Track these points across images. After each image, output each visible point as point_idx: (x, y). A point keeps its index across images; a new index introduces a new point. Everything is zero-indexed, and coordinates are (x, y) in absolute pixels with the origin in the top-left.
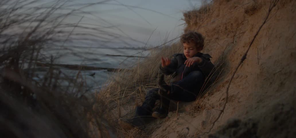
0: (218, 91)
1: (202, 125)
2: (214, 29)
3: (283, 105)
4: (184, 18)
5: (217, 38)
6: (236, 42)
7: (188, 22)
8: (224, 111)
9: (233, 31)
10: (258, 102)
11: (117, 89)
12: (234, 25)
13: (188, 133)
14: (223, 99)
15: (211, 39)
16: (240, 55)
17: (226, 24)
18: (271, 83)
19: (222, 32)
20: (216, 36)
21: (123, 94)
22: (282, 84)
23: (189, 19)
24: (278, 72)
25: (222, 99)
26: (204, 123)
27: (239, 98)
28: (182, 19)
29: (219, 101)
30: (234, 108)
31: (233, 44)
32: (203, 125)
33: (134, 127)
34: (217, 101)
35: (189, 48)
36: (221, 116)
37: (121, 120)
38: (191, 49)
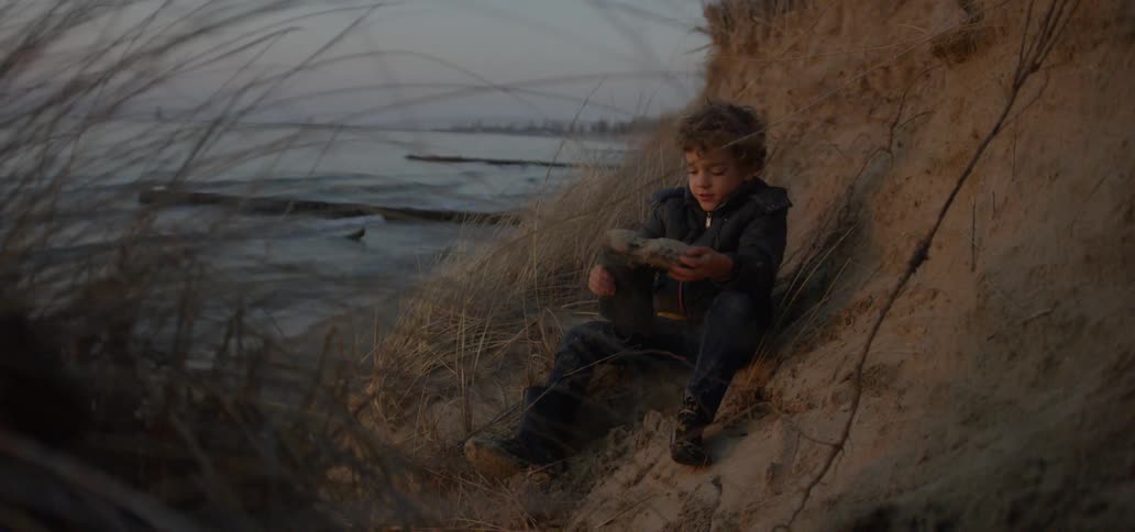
0: (832, 339)
1: (767, 478)
2: (821, 84)
3: (1042, 464)
4: (704, 23)
5: (830, 121)
6: (900, 145)
7: (721, 40)
8: (847, 446)
9: (891, 97)
10: (964, 423)
11: (456, 322)
12: (897, 72)
13: (718, 503)
14: (847, 379)
15: (808, 124)
16: (912, 203)
17: (864, 67)
18: (1013, 355)
19: (848, 96)
20: (826, 112)
21: (478, 338)
22: (1049, 364)
23: (724, 31)
24: (1039, 317)
25: (842, 374)
26: (775, 472)
27: (902, 392)
28: (699, 29)
29: (830, 383)
30: (883, 430)
31: (889, 155)
32: (773, 478)
33: (526, 467)
34: (824, 380)
35: (707, 169)
36: (835, 461)
37: (477, 444)
38: (715, 170)
